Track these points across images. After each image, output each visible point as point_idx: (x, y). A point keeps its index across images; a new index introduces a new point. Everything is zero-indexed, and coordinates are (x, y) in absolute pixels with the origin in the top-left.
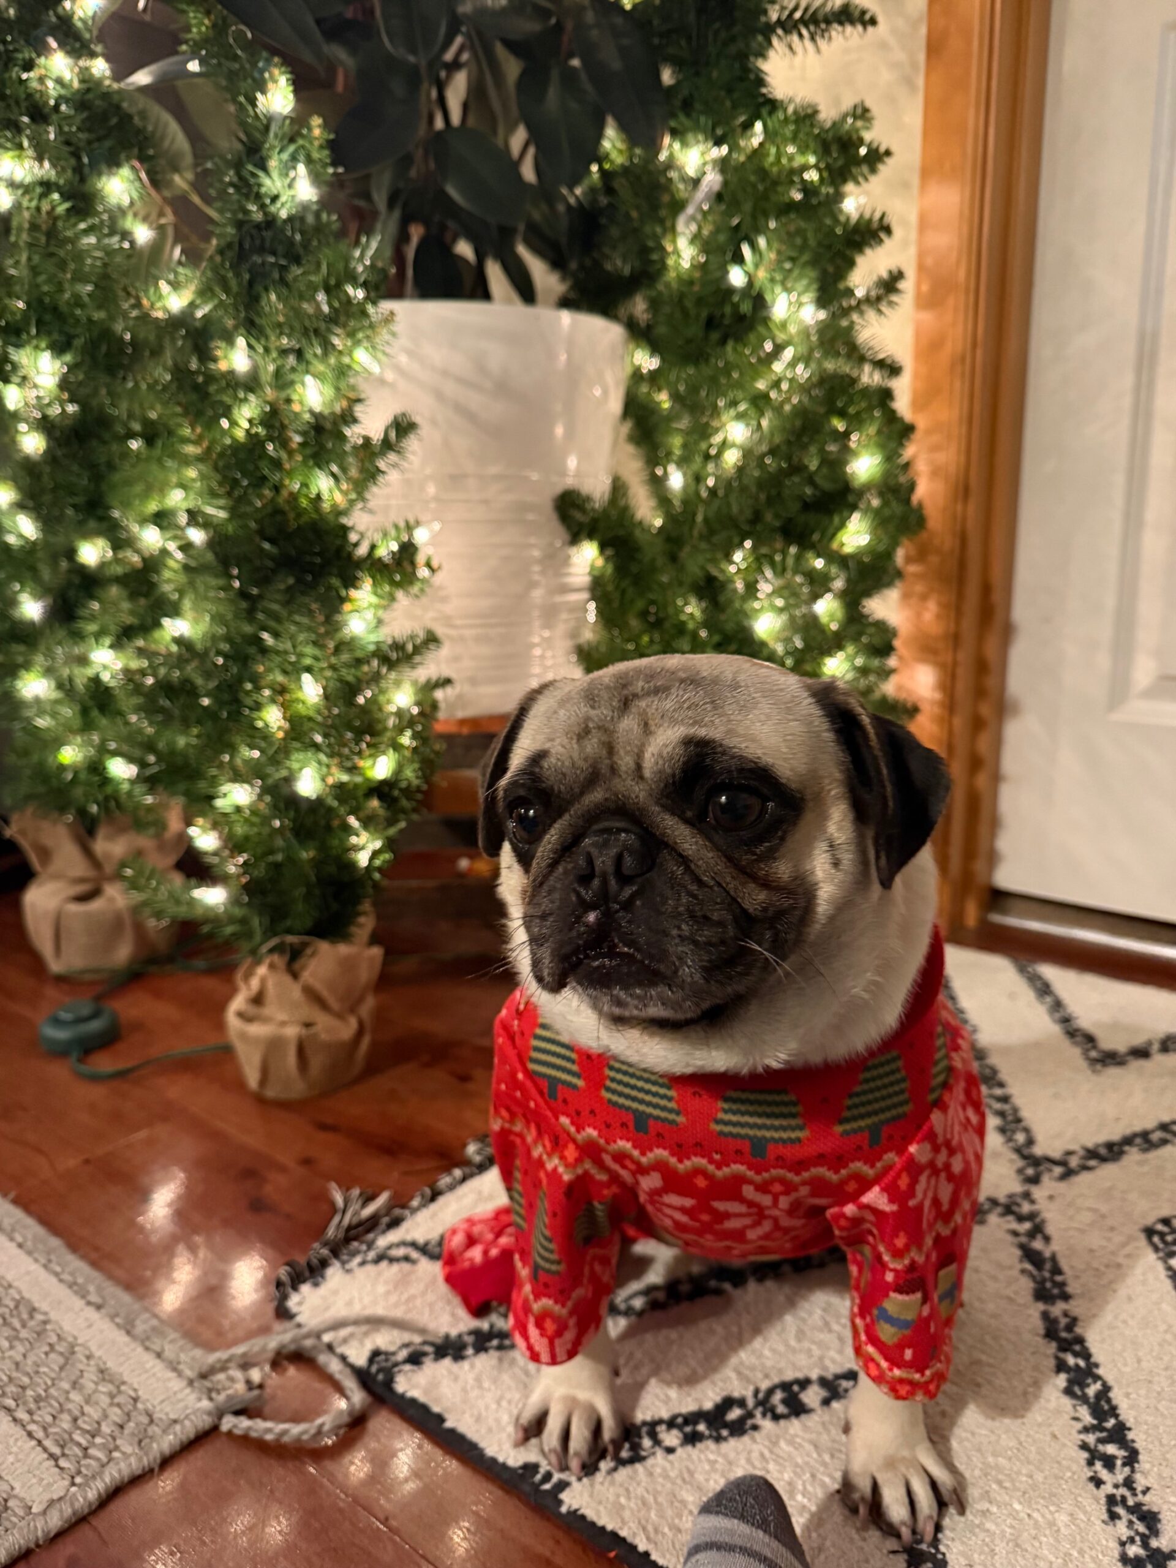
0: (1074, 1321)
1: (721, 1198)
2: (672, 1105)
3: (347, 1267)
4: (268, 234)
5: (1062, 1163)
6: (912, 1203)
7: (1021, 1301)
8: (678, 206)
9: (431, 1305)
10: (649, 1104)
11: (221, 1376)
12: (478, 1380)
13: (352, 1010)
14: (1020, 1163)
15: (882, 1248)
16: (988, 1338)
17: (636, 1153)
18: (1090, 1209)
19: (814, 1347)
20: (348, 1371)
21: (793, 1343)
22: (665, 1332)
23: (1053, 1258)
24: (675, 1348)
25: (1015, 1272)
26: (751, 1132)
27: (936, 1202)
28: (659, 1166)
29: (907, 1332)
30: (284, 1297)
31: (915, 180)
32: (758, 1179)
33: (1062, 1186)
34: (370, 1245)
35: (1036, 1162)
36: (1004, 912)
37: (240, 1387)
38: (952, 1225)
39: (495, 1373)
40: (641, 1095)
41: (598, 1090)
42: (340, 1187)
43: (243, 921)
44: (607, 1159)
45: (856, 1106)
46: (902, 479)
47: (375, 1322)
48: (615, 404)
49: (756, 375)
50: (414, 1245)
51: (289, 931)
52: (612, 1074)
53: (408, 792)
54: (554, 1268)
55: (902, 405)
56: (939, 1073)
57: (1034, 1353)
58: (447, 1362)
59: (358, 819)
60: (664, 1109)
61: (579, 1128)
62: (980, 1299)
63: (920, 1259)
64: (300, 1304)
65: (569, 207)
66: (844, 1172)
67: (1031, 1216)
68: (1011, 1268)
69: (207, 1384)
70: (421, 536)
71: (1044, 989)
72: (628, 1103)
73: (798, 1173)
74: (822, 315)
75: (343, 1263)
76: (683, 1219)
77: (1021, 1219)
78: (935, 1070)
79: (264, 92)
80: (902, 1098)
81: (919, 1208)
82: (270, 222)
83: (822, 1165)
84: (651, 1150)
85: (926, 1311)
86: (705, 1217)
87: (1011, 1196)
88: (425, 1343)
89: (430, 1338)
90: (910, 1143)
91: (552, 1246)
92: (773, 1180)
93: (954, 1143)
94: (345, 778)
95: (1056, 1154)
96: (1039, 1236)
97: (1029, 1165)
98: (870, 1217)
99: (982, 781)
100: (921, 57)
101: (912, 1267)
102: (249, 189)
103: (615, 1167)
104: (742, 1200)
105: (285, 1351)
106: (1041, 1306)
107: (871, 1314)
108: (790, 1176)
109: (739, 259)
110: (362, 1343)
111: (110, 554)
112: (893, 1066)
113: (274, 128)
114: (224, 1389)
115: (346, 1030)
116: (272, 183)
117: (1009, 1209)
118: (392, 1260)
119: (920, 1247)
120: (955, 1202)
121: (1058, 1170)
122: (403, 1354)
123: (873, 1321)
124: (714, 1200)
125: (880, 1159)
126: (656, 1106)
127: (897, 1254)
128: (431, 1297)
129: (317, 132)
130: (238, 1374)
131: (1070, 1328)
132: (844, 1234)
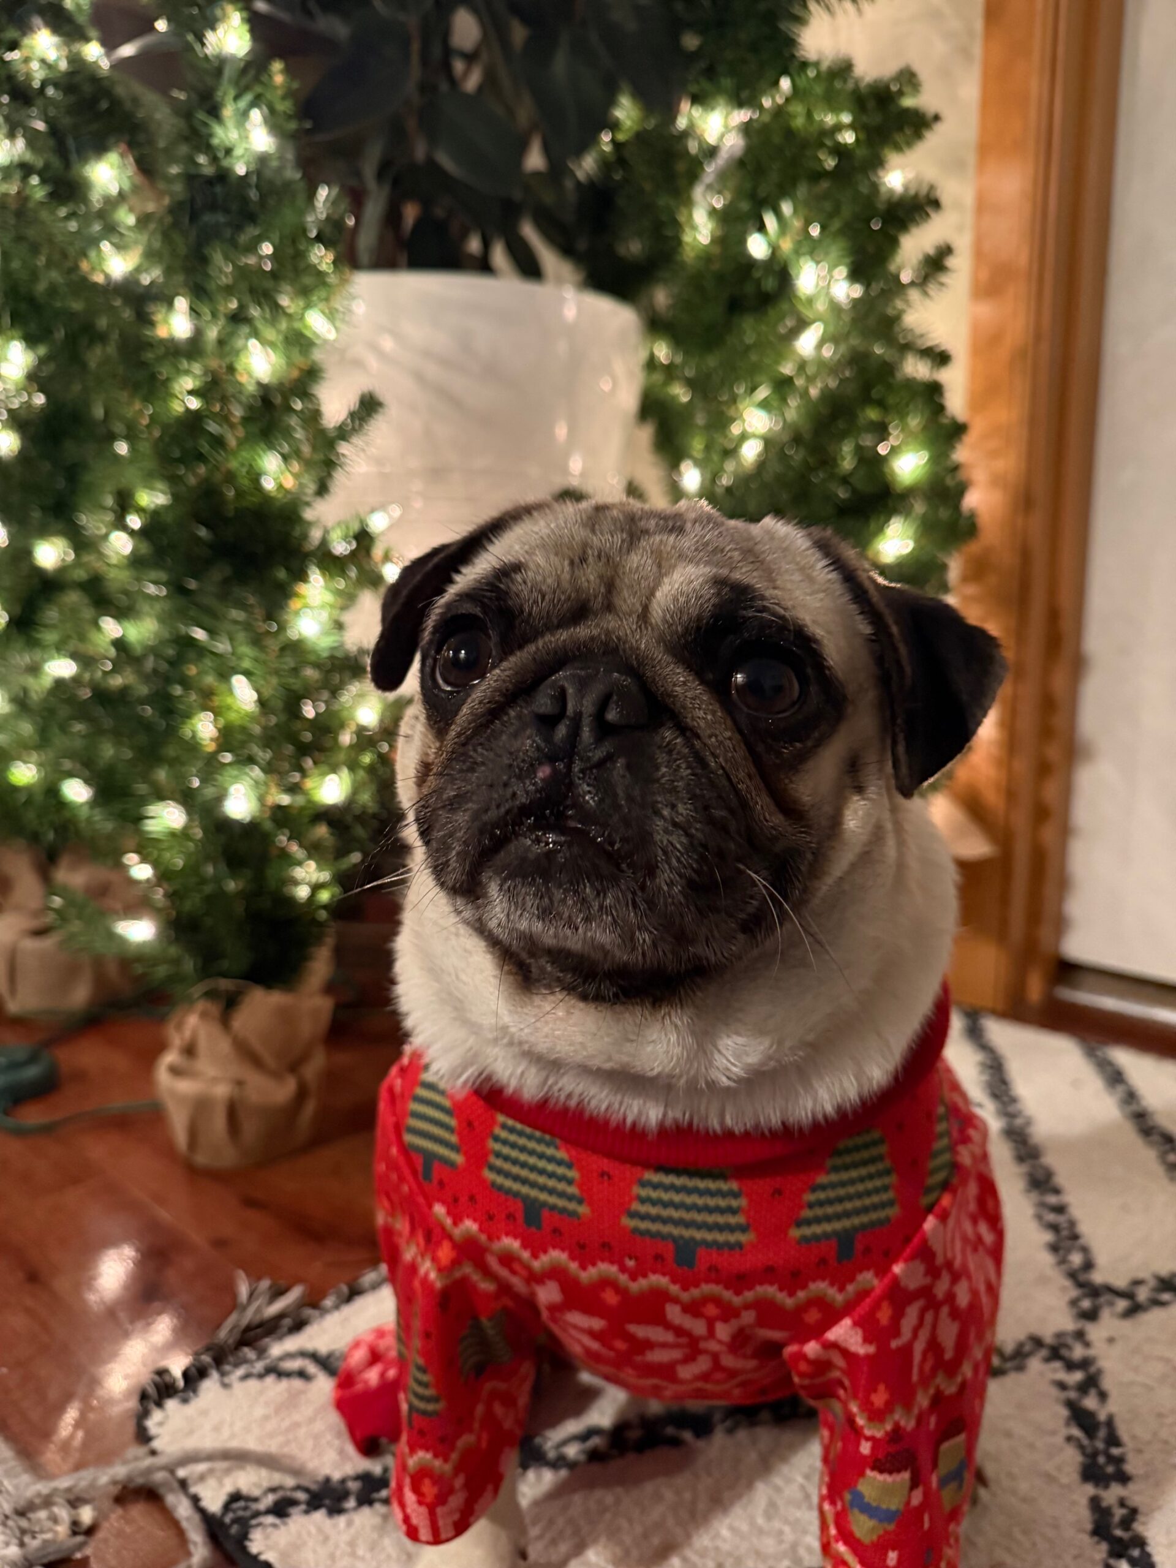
0: (1133, 1513)
1: (639, 1322)
2: (572, 1190)
3: (226, 1380)
4: (218, 189)
5: (1128, 1295)
6: (894, 1344)
7: (1065, 1480)
8: (694, 173)
9: (317, 1437)
10: (543, 1188)
11: (42, 1514)
12: (352, 1544)
13: (294, 1067)
14: (1074, 1293)
15: (854, 1408)
16: (1017, 1533)
17: (526, 1255)
18: (1161, 1359)
19: (787, 1529)
20: (197, 1517)
21: (760, 1521)
22: (598, 1493)
23: (1110, 1423)
24: (608, 1516)
25: (1059, 1439)
26: (676, 1231)
27: (934, 1346)
28: (555, 1273)
29: (891, 1527)
30: (145, 1414)
31: (971, 158)
32: (685, 1297)
33: (1126, 1326)
34: (262, 1353)
35: (1094, 1291)
36: (1074, 986)
37: (62, 1530)
38: (959, 1379)
39: (375, 1536)
40: (533, 1176)
41: (480, 1167)
42: (248, 1275)
43: (176, 962)
44: (493, 1262)
45: (821, 1204)
46: (949, 482)
47: (238, 1458)
48: (628, 399)
49: (780, 357)
50: (314, 1357)
51: (224, 975)
52: (497, 1147)
53: (362, 818)
54: (431, 1407)
55: (956, 403)
56: (939, 1169)
57: (1076, 1557)
58: (320, 1516)
59: (301, 846)
60: (562, 1195)
61: (457, 1220)
62: (1011, 1476)
63: (909, 1424)
64: (160, 1424)
65: (579, 184)
66: (801, 1295)
67: (1085, 1364)
68: (1053, 1433)
69: (24, 1523)
70: (378, 523)
71: (1115, 1077)
72: (516, 1186)
73: (738, 1293)
74: (857, 291)
75: (223, 1374)
76: (595, 1345)
77: (1071, 1366)
78: (933, 1164)
79: (213, 29)
80: (885, 1197)
81: (907, 1351)
82: (223, 176)
83: (771, 1283)
84: (545, 1252)
85: (917, 1498)
86: (620, 1345)
87: (1059, 1335)
88: (298, 1488)
89: (306, 1482)
90: (895, 1261)
91: (425, 1378)
92: (707, 1300)
93: (957, 1263)
94: (285, 800)
95: (1120, 1282)
96: (1093, 1392)
97: (1085, 1296)
98: (839, 1361)
99: (1048, 834)
100: (979, 24)
101: (897, 1433)
102: (199, 139)
103: (503, 1272)
104: (668, 1326)
105: (132, 1485)
106: (1090, 1489)
107: (842, 1499)
108: (727, 1295)
109: (762, 228)
110: (221, 1483)
111: (71, 556)
112: (874, 1151)
113: (227, 72)
114: (42, 1532)
115: (282, 1092)
116: (225, 134)
117: (1056, 1352)
118: (281, 1374)
119: (908, 1405)
120: (962, 1347)
121: (1122, 1304)
122: (270, 1500)
123: (843, 1507)
124: (631, 1322)
125: (852, 1279)
126: (552, 1191)
127: (876, 1416)
128: (319, 1426)
129: (279, 79)
130: (63, 1513)
131: (1127, 1522)
132: (806, 1382)
